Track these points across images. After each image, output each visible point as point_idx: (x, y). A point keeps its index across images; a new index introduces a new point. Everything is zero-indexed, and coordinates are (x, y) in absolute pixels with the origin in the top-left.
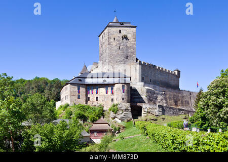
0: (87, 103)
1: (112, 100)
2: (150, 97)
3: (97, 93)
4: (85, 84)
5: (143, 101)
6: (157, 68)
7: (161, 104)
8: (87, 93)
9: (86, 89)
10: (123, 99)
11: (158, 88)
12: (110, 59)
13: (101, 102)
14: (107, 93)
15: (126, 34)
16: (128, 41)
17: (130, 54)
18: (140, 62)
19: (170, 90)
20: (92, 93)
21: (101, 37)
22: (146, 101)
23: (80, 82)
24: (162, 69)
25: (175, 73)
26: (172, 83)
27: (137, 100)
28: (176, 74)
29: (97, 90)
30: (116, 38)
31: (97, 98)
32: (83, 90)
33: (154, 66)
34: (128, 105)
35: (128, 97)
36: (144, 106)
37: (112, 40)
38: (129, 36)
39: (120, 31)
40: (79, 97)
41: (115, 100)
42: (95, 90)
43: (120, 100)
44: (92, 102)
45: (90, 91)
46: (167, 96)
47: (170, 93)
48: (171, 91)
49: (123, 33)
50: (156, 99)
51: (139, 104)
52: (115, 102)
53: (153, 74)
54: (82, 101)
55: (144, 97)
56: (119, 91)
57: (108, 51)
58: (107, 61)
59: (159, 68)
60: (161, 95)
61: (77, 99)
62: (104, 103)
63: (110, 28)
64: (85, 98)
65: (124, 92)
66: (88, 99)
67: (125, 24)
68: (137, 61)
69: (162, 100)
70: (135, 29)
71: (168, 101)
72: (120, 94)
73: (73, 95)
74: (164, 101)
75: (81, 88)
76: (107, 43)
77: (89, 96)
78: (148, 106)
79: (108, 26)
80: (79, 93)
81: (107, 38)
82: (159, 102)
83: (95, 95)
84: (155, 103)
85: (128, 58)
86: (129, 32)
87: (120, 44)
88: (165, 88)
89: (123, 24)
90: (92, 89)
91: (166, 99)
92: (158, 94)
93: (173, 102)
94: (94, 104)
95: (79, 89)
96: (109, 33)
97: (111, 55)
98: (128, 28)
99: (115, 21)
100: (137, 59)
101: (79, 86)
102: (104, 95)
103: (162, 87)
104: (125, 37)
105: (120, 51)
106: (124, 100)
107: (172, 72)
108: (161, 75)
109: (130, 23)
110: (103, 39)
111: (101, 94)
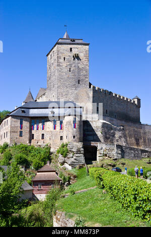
0: (30, 142)
1: (61, 138)
2: (106, 133)
3: (43, 129)
4: (29, 117)
5: (98, 140)
6: (114, 95)
7: (120, 143)
8: (31, 128)
9: (30, 123)
10: (74, 137)
11: (115, 121)
12: (59, 84)
13: (47, 140)
14: (55, 128)
15: (77, 53)
16: (79, 61)
17: (82, 78)
18: (94, 88)
19: (130, 124)
20: (38, 129)
21: (49, 56)
22: (102, 140)
23: (23, 114)
24: (120, 96)
25: (134, 102)
26: (132, 114)
27: (91, 138)
28: (136, 103)
29: (43, 125)
30: (66, 58)
31: (43, 135)
32: (26, 124)
33: (111, 92)
34: (80, 145)
35: (80, 135)
36: (99, 146)
37: (62, 60)
38: (81, 55)
39: (71, 49)
40: (21, 135)
41: (64, 138)
42: (40, 125)
43: (71, 138)
44: (37, 142)
45: (35, 126)
46: (127, 132)
47: (130, 128)
48: (130, 126)
49: (75, 51)
50: (114, 136)
51: (93, 144)
52: (65, 141)
53: (109, 103)
54: (25, 140)
55: (99, 134)
56: (70, 126)
57: (57, 74)
58: (56, 86)
59: (116, 95)
60: (120, 130)
61: (18, 137)
62: (51, 142)
63: (60, 46)
64: (28, 136)
65: (75, 127)
66: (32, 137)
67: (77, 41)
68: (90, 87)
69: (120, 137)
70: (87, 47)
71: (128, 139)
72: (71, 130)
73: (15, 132)
74: (123, 139)
75: (24, 122)
76: (56, 64)
77: (33, 132)
78: (104, 146)
79: (58, 43)
80: (21, 128)
81: (56, 57)
82: (117, 141)
83: (41, 132)
84: (112, 142)
85: (80, 82)
86: (81, 50)
87: (71, 65)
88: (123, 122)
89: (74, 41)
90: (37, 123)
91: (125, 136)
92: (115, 129)
93: (133, 140)
94: (39, 144)
95: (21, 123)
96: (58, 51)
97: (60, 78)
98: (80, 46)
99: (65, 37)
100: (90, 84)
101: (22, 118)
102: (51, 132)
103: (120, 120)
104: (77, 57)
105: (71, 74)
106: (76, 137)
107: (131, 100)
108: (119, 104)
109: (82, 40)
110: (52, 59)
111: (48, 130)
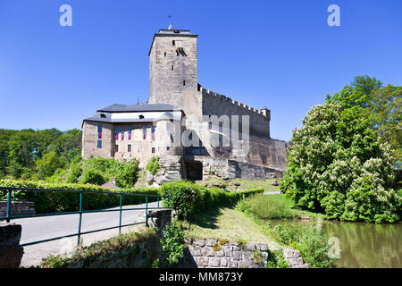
0: (113, 155)
1: (153, 150)
3: (130, 138)
4: (110, 123)
5: (206, 154)
6: (233, 102)
8: (114, 138)
9: (113, 131)
10: (168, 148)
12: (159, 86)
13: (135, 154)
14: (145, 138)
15: (182, 46)
16: (185, 57)
17: (189, 77)
18: (204, 90)
19: (254, 137)
20: (123, 139)
22: (212, 154)
23: (103, 120)
24: (242, 105)
25: (262, 113)
27: (197, 151)
28: (264, 114)
29: (130, 133)
30: (168, 53)
31: (129, 146)
32: (107, 132)
33: (229, 99)
34: (176, 159)
36: (204, 160)
37: (162, 56)
38: (187, 50)
39: (174, 42)
40: (100, 145)
41: (156, 150)
42: (126, 133)
43: (163, 150)
44: (123, 155)
45: (120, 135)
47: (254, 143)
49: (179, 44)
51: (197, 158)
52: (157, 153)
53: (226, 112)
54: (105, 152)
59: (236, 103)
61: (96, 147)
62: (140, 156)
63: (159, 38)
64: (109, 147)
66: (115, 149)
67: (181, 33)
68: (199, 90)
70: (195, 39)
71: (251, 155)
72: (164, 140)
73: (90, 141)
75: (103, 129)
76: (155, 60)
77: (117, 142)
78: (211, 162)
79: (156, 35)
80: (100, 137)
83: (127, 142)
85: (186, 83)
86: (188, 44)
87: (174, 62)
90: (123, 131)
93: (258, 158)
94: (124, 157)
95: (100, 131)
96: (157, 44)
98: (185, 38)
100: (199, 86)
101: (100, 125)
102: (140, 142)
104: (181, 52)
105: (173, 73)
106: (171, 149)
107: (257, 111)
108: (240, 114)
111: (135, 139)
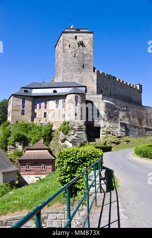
0: (32, 120)
2: (109, 112)
3: (45, 108)
4: (31, 96)
6: (117, 80)
8: (34, 107)
9: (33, 102)
11: (119, 102)
12: (64, 68)
13: (50, 118)
14: (57, 107)
16: (84, 48)
17: (86, 62)
18: (98, 72)
19: (133, 105)
20: (40, 108)
21: (57, 46)
23: (26, 94)
24: (123, 82)
25: (136, 87)
26: (134, 98)
28: (138, 88)
29: (46, 104)
30: (71, 45)
31: (45, 113)
32: (28, 103)
33: (114, 77)
34: (82, 122)
36: (102, 124)
37: (67, 47)
38: (86, 43)
39: (76, 37)
40: (23, 113)
42: (43, 104)
44: (40, 120)
45: (38, 105)
46: (130, 113)
47: (133, 110)
48: (134, 107)
49: (80, 39)
50: (117, 116)
51: (96, 122)
53: (113, 87)
54: (27, 118)
55: (103, 113)
59: (119, 80)
60: (123, 111)
61: (20, 115)
62: (53, 120)
63: (65, 34)
64: (30, 114)
65: (76, 105)
66: (34, 116)
67: (81, 31)
68: (94, 71)
69: (124, 117)
70: (92, 35)
71: (132, 119)
73: (16, 110)
74: (126, 119)
75: (26, 101)
77: (36, 111)
78: (108, 124)
79: (64, 32)
80: (23, 107)
82: (121, 120)
83: (43, 110)
85: (85, 67)
86: (86, 38)
87: (76, 51)
88: (127, 104)
89: (79, 30)
90: (40, 102)
91: (129, 116)
92: (119, 110)
93: (136, 120)
94: (41, 122)
95: (23, 102)
96: (64, 39)
97: (65, 64)
98: (85, 34)
100: (94, 69)
101: (24, 98)
103: (124, 101)
104: (81, 44)
105: (76, 60)
107: (133, 86)
108: (122, 88)
109: (87, 29)
111: (50, 108)
